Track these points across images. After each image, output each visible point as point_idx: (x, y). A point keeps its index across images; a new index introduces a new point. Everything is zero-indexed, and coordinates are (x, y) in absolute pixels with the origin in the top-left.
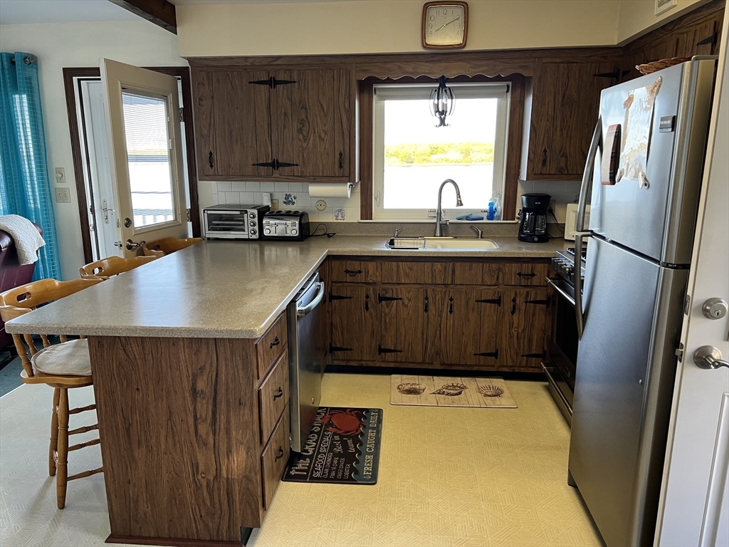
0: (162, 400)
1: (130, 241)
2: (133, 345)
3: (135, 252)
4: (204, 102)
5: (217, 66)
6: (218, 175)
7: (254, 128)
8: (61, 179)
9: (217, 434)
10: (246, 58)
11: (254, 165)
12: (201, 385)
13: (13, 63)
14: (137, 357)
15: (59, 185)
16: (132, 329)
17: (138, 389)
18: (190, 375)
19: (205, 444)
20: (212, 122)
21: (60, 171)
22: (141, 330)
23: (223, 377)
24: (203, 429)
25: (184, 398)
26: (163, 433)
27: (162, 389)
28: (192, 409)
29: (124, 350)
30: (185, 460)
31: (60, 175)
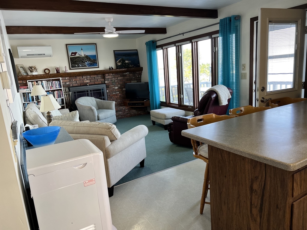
0: (236, 186)
1: (263, 98)
2: (225, 154)
3: (265, 104)
8: (244, 69)
9: (262, 218)
12: (255, 186)
13: (230, 21)
14: (226, 160)
15: (243, 72)
16: (223, 146)
17: (225, 176)
18: (250, 179)
19: (255, 221)
21: (244, 66)
22: (227, 147)
23: (268, 187)
24: (255, 211)
25: (246, 190)
26: (235, 204)
27: (236, 181)
28: (250, 198)
29: (221, 155)
30: (244, 223)
31: (244, 67)
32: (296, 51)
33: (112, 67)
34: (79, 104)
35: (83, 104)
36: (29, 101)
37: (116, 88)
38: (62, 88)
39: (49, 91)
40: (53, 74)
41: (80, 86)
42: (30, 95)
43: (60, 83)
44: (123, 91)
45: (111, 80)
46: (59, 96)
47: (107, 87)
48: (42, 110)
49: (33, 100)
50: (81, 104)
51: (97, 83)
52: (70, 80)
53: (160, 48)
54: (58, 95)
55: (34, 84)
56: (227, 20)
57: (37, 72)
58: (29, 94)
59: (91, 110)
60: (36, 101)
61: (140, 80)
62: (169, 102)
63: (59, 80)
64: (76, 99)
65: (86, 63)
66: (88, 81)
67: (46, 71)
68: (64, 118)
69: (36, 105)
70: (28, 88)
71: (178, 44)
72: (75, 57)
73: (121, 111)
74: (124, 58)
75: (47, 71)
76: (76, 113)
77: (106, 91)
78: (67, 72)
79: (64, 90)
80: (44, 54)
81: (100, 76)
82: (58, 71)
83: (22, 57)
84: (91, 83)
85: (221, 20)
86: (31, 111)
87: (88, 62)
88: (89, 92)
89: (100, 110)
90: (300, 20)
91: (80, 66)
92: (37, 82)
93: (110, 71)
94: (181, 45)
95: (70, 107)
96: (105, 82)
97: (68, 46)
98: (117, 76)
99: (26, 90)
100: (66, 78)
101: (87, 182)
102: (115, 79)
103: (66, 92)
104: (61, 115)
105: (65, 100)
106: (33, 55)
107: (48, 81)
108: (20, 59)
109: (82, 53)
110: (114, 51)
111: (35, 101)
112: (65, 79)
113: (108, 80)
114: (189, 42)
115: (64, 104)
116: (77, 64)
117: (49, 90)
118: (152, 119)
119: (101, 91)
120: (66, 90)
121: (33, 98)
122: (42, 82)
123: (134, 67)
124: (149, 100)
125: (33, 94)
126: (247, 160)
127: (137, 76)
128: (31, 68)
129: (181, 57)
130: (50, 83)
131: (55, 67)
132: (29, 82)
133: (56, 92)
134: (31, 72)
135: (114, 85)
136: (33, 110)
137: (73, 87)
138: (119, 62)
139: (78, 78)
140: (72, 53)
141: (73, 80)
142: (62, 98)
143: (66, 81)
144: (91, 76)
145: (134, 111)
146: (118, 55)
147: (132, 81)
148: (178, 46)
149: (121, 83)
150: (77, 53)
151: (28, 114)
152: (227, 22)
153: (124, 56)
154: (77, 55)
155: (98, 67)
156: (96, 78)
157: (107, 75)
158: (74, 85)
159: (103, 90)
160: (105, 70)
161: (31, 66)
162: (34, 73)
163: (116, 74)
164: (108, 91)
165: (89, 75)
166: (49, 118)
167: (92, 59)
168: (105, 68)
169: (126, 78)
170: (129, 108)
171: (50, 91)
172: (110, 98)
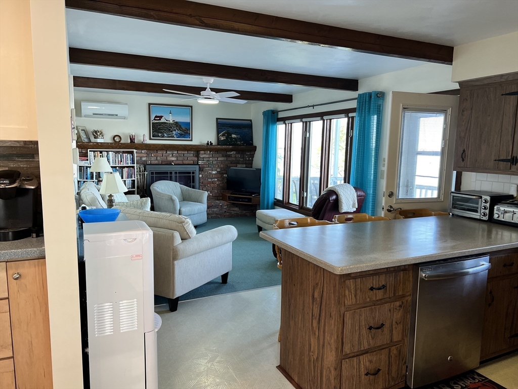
0: (302, 296)
1: (390, 206)
3: (393, 215)
4: (465, 112)
5: (479, 85)
6: (467, 167)
7: (500, 131)
8: (384, 165)
9: (320, 331)
10: (502, 76)
11: (495, 160)
12: (316, 295)
14: (296, 265)
15: (383, 169)
17: (294, 285)
18: (313, 286)
20: (469, 127)
21: (385, 160)
23: (325, 293)
24: (315, 323)
25: (309, 299)
26: (300, 317)
27: (302, 290)
28: (311, 308)
30: (307, 339)
31: (384, 163)
32: (443, 149)
33: (211, 142)
34: (155, 190)
35: (161, 192)
36: (87, 179)
37: (214, 172)
38: (135, 165)
39: (115, 167)
40: (125, 144)
41: (162, 164)
42: (89, 171)
43: (133, 158)
44: (223, 178)
45: (208, 161)
46: (130, 176)
47: (201, 170)
48: (102, 192)
49: (92, 178)
50: (158, 190)
51: (186, 163)
52: (148, 155)
53: (282, 122)
54: (128, 173)
55: (96, 155)
56: (367, 96)
57: (103, 138)
58: (88, 168)
59: (172, 200)
60: (96, 179)
61: (252, 164)
62: (287, 201)
63: (132, 153)
64: (153, 182)
65: (174, 132)
66: (173, 159)
67: (115, 138)
68: (130, 206)
69: (95, 185)
70: (88, 160)
71: (306, 119)
72: (159, 123)
73: (216, 206)
74: (231, 130)
75: (117, 139)
76: (146, 201)
77: (199, 176)
78: (145, 142)
79: (137, 168)
80: (117, 115)
81: (192, 152)
82: (132, 140)
83: (85, 116)
84: (177, 162)
85: (360, 95)
86: (88, 191)
87: (177, 131)
88: (173, 175)
89: (185, 202)
90: (451, 109)
91: (165, 135)
92: (101, 152)
93: (208, 147)
94: (310, 122)
95: (143, 193)
96: (198, 162)
97: (151, 106)
98: (218, 155)
99: (85, 163)
100: (143, 152)
101: (134, 256)
102: (214, 159)
103: (140, 172)
104: (127, 201)
105: (138, 182)
106: (102, 115)
107: (116, 152)
108: (82, 118)
109: (170, 118)
110: (217, 119)
111: (94, 180)
112: (141, 153)
113: (204, 160)
114: (319, 118)
115: (135, 188)
116: (161, 133)
117: (117, 165)
118: (258, 222)
119: (191, 175)
120: (140, 168)
121: (93, 175)
122: (107, 154)
123: (244, 145)
124: (259, 195)
125: (94, 170)
126: (311, 265)
127: (247, 159)
128: (96, 132)
129: (309, 138)
130: (119, 155)
131: (129, 133)
132: (90, 151)
133: (125, 170)
134: (95, 138)
135: (211, 169)
136: (91, 191)
137: (151, 164)
138: (222, 136)
139: (160, 152)
140: (156, 117)
141: (152, 155)
142: (133, 179)
143: (141, 155)
144: (179, 152)
145: (236, 209)
146: (222, 125)
147: (239, 166)
148: (306, 122)
149: (222, 166)
150: (163, 118)
151: (83, 195)
152: (367, 98)
153: (230, 127)
154: (163, 120)
155: (192, 140)
156: (185, 155)
157: (202, 152)
158: (153, 162)
159: (193, 173)
160: (200, 145)
161: (96, 130)
162: (99, 140)
163: (215, 151)
164: (201, 176)
165: (176, 150)
166: (111, 202)
167: (183, 128)
168: (201, 142)
169: (230, 159)
170: (229, 203)
171: (118, 168)
172: (203, 187)
